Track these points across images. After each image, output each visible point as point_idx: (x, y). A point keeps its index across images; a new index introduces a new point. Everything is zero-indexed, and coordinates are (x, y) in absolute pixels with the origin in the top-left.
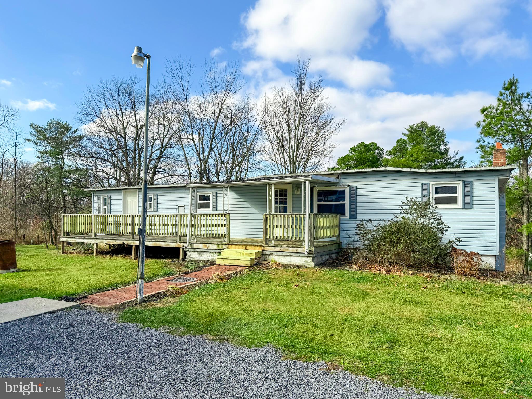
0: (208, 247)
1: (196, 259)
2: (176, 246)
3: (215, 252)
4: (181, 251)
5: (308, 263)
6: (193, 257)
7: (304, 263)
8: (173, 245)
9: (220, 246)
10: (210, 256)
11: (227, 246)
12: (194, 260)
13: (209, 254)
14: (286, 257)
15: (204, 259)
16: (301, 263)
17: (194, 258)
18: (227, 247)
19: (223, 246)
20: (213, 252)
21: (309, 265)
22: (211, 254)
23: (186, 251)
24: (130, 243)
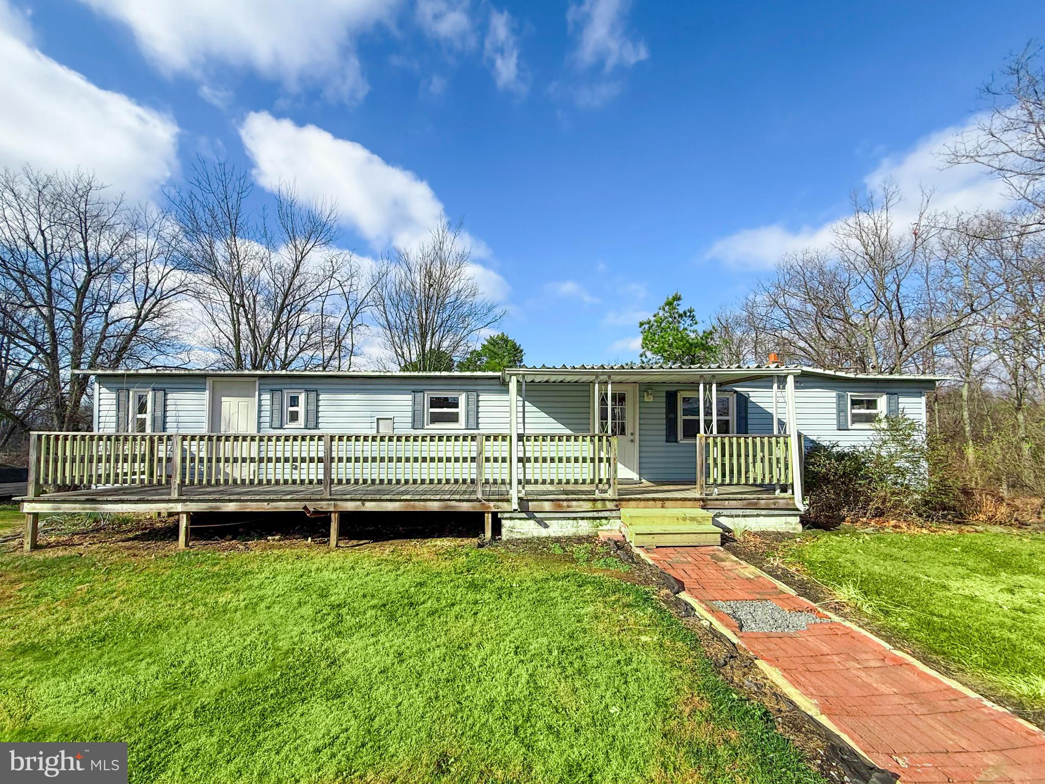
0: (568, 507)
1: (530, 536)
2: (473, 507)
3: (583, 518)
4: (488, 519)
5: (791, 527)
6: (522, 531)
7: (784, 526)
8: (465, 507)
9: (599, 505)
10: (569, 527)
11: (617, 503)
12: (524, 536)
13: (564, 522)
14: (746, 518)
15: (553, 535)
16: (778, 527)
17: (523, 534)
18: (617, 506)
19: (607, 503)
20: (575, 519)
21: (794, 529)
22: (571, 522)
23: (500, 519)
24: (324, 506)
